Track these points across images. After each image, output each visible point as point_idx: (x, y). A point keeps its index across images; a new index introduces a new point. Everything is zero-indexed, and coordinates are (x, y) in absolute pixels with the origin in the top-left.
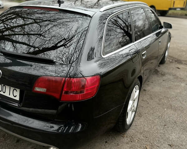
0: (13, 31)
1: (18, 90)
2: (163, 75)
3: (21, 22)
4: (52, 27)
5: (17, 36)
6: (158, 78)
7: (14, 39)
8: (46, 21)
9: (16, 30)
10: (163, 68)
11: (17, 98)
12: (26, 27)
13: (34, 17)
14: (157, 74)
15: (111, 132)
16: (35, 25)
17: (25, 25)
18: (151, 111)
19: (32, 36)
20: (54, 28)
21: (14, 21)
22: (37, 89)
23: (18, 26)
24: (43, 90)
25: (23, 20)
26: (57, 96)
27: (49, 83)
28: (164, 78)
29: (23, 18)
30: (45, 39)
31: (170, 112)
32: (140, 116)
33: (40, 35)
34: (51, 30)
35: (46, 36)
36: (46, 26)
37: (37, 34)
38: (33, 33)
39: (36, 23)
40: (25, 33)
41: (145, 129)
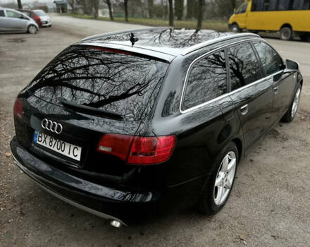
1: (80, 149)
2: (285, 139)
5: (78, 81)
6: (276, 144)
7: (74, 84)
8: (116, 62)
9: (78, 71)
10: (286, 129)
11: (78, 158)
13: (101, 57)
14: (275, 137)
15: (194, 214)
19: (98, 80)
20: (127, 70)
21: (75, 61)
22: (102, 148)
23: (79, 68)
24: (108, 150)
26: (123, 157)
28: (286, 144)
30: (114, 83)
31: (283, 193)
32: (239, 195)
33: (109, 78)
34: (122, 73)
36: (116, 68)
37: (104, 78)
38: (99, 75)
39: (103, 64)
40: (89, 76)
41: (243, 214)
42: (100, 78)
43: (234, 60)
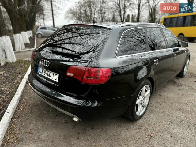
0: (63, 41)
1: (58, 75)
2: (180, 85)
3: (70, 35)
4: (89, 39)
5: (66, 45)
6: (174, 88)
7: (63, 47)
8: (86, 34)
9: (66, 41)
10: (180, 81)
11: (57, 81)
12: (73, 39)
13: (79, 32)
14: (174, 84)
15: (124, 120)
16: (79, 37)
17: (72, 37)
18: (161, 111)
19: (75, 45)
20: (91, 40)
21: (65, 34)
23: (67, 39)
28: (180, 88)
29: (72, 33)
30: (84, 47)
31: (178, 113)
32: (151, 112)
33: (81, 45)
34: (89, 41)
35: (85, 45)
36: (86, 38)
37: (79, 44)
38: (76, 43)
39: (80, 36)
40: (71, 43)
41: (153, 122)
42: (76, 44)
43: (153, 42)
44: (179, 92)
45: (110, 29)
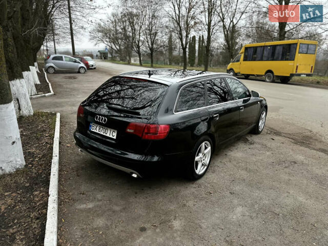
0: (110, 96)
1: (116, 132)
2: (252, 143)
3: (118, 88)
4: (144, 92)
11: (115, 138)
12: (122, 92)
13: (130, 84)
14: (245, 142)
16: (130, 90)
17: (121, 90)
19: (126, 99)
20: (146, 93)
21: (112, 88)
22: (128, 130)
24: (132, 131)
25: (121, 86)
26: (140, 135)
27: (136, 127)
28: (252, 146)
29: (121, 85)
30: (136, 101)
33: (133, 98)
34: (143, 94)
35: (138, 99)
36: (139, 91)
37: (129, 98)
38: (127, 97)
39: (131, 88)
40: (121, 97)
42: (127, 98)
44: (249, 150)
45: (167, 86)
